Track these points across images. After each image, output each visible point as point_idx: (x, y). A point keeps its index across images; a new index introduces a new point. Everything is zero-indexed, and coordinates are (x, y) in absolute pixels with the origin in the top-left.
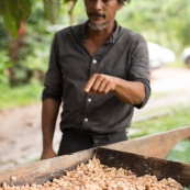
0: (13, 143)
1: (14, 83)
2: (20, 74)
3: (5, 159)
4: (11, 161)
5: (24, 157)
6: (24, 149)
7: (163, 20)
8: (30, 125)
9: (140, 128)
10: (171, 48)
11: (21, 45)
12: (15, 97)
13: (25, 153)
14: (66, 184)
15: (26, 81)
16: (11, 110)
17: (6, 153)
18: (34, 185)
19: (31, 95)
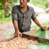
0: (5, 31)
1: (6, 17)
2: (8, 15)
3: (3, 35)
4: (4, 35)
5: (7, 34)
6: (7, 32)
7: (42, 2)
8: (9, 27)
9: (34, 28)
10: (43, 9)
11: (8, 8)
12: (6, 20)
13: (7, 33)
14: (12, 41)
15: (9, 16)
16: (5, 23)
17: (3, 33)
18: (5, 42)
19: (10, 20)
